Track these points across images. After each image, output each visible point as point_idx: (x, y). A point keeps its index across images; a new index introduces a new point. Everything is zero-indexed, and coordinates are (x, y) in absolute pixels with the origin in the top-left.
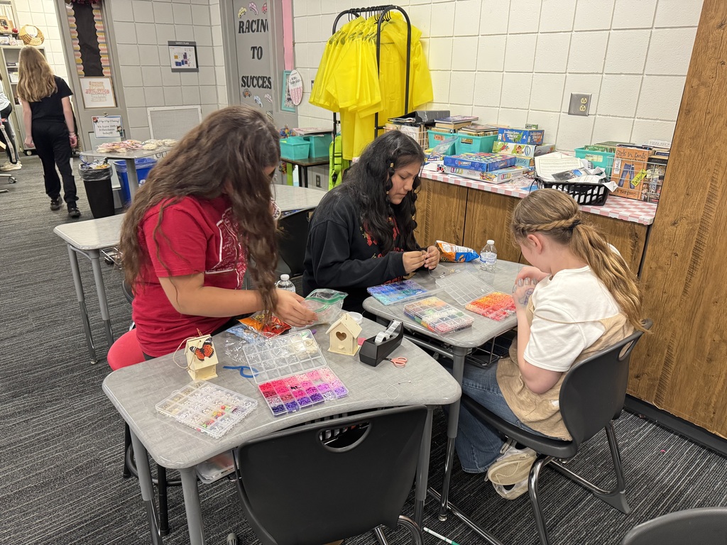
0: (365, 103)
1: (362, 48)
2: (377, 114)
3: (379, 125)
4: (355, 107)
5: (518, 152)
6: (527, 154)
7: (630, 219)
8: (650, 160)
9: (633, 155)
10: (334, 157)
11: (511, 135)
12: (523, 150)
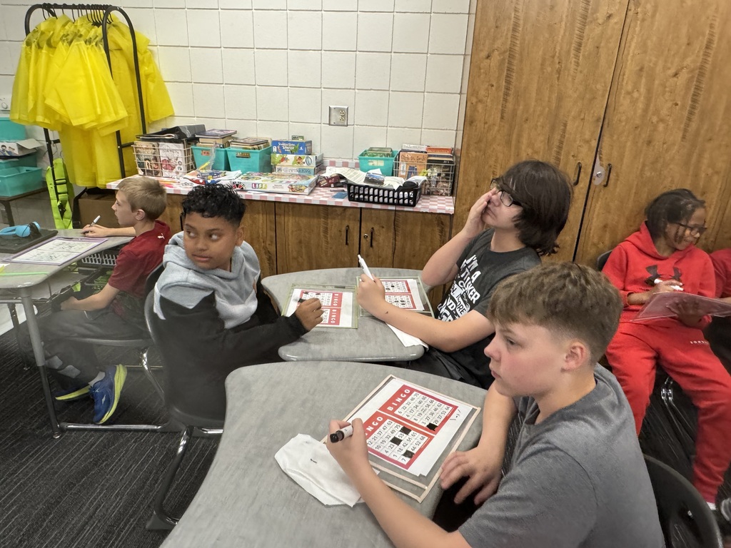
0: (108, 119)
1: (89, 54)
2: (118, 133)
3: (123, 142)
4: (94, 124)
5: (299, 163)
6: (309, 164)
7: (439, 211)
8: (429, 161)
9: (416, 158)
10: (56, 184)
11: (285, 147)
12: (304, 160)
